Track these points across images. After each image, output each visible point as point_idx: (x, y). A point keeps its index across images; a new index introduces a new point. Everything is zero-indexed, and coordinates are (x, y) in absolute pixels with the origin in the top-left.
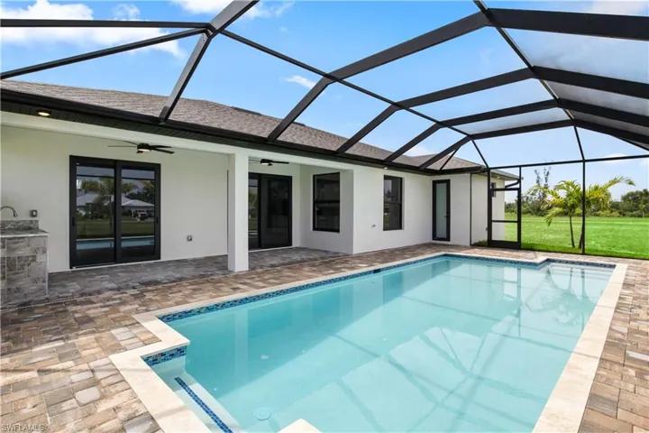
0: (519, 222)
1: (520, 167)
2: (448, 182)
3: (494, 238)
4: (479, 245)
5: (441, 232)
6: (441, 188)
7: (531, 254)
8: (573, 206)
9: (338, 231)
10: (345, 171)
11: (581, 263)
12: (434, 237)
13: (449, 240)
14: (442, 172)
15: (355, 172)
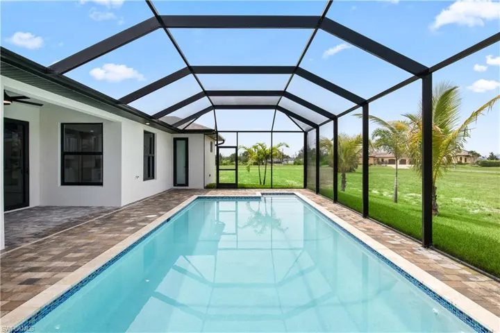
0: (236, 170)
1: (237, 132)
2: (186, 140)
3: (220, 182)
4: (209, 187)
5: (181, 179)
6: (181, 145)
7: (243, 191)
8: (262, 160)
9: (101, 184)
10: (109, 122)
11: (270, 194)
12: (175, 184)
13: (187, 186)
14: (184, 131)
15: (123, 124)
